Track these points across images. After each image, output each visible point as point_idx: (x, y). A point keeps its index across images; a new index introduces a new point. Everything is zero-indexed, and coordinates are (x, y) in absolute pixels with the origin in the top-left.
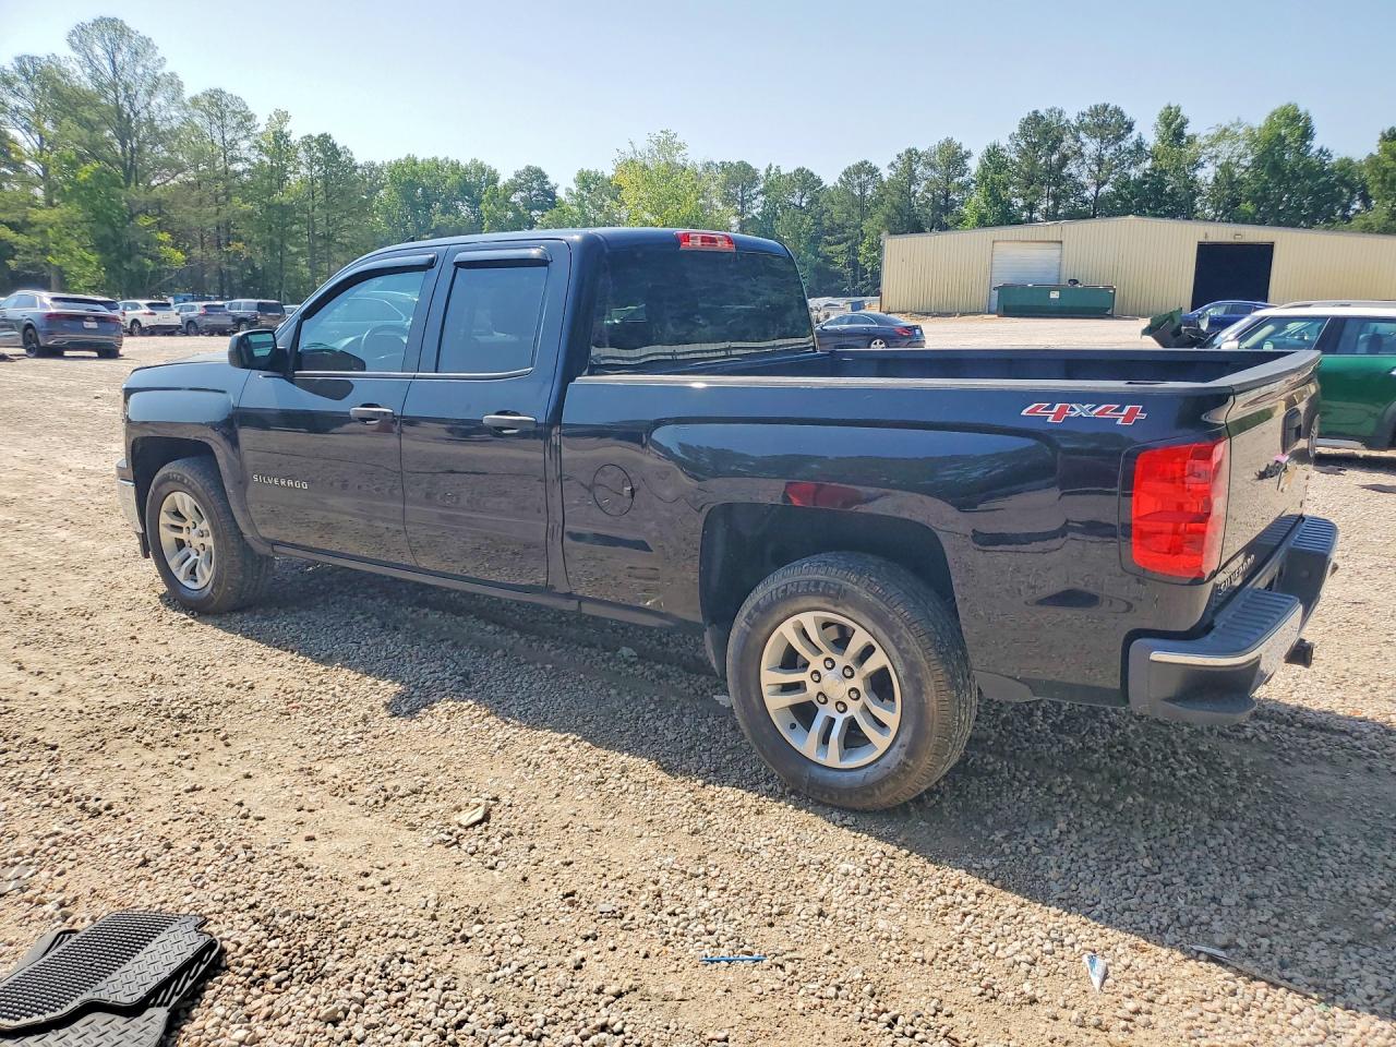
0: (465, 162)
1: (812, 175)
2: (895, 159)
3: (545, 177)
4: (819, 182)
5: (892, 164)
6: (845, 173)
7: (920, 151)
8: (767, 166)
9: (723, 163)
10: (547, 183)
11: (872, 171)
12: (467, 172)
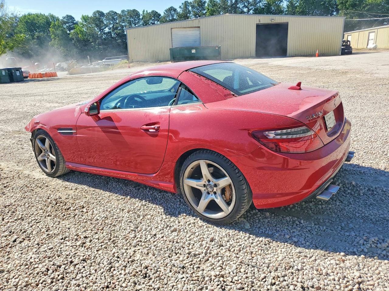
0: (46, 14)
1: (157, 13)
2: (181, 5)
3: (74, 18)
4: (160, 15)
5: (180, 7)
6: (166, 11)
7: (189, 1)
8: (143, 10)
9: (128, 10)
10: (75, 20)
11: (175, 10)
12: (47, 18)
